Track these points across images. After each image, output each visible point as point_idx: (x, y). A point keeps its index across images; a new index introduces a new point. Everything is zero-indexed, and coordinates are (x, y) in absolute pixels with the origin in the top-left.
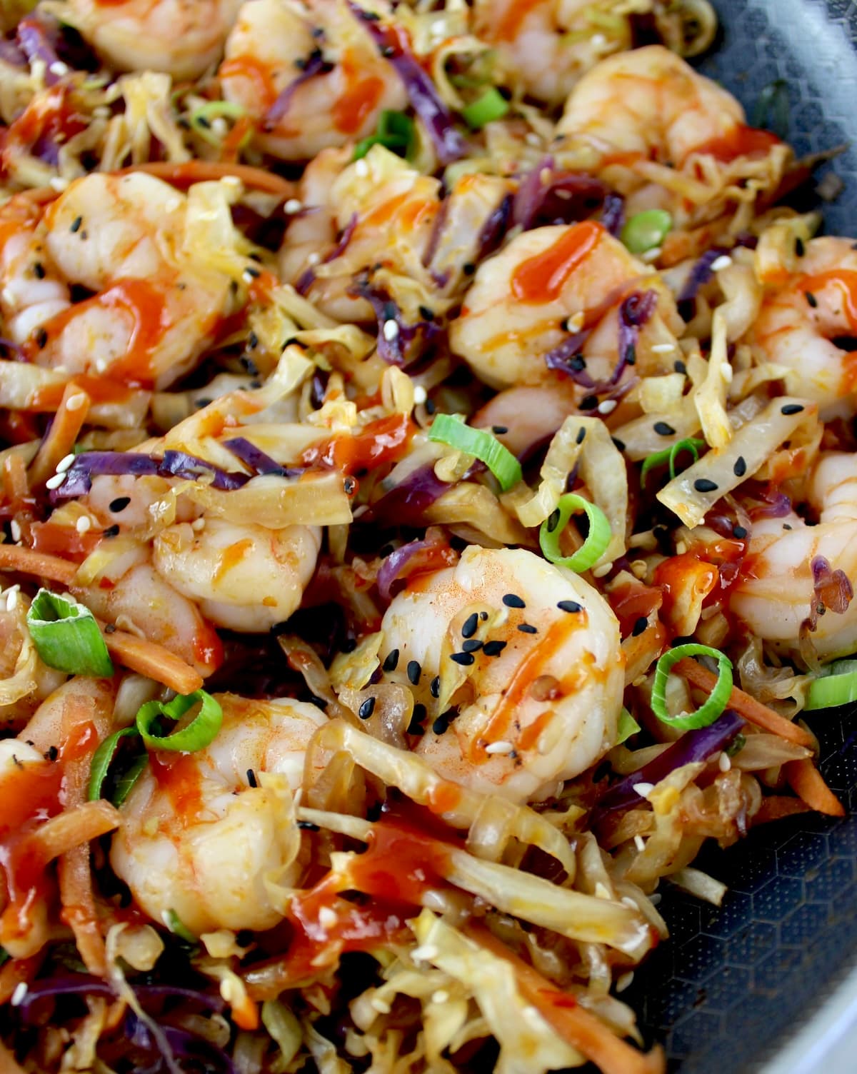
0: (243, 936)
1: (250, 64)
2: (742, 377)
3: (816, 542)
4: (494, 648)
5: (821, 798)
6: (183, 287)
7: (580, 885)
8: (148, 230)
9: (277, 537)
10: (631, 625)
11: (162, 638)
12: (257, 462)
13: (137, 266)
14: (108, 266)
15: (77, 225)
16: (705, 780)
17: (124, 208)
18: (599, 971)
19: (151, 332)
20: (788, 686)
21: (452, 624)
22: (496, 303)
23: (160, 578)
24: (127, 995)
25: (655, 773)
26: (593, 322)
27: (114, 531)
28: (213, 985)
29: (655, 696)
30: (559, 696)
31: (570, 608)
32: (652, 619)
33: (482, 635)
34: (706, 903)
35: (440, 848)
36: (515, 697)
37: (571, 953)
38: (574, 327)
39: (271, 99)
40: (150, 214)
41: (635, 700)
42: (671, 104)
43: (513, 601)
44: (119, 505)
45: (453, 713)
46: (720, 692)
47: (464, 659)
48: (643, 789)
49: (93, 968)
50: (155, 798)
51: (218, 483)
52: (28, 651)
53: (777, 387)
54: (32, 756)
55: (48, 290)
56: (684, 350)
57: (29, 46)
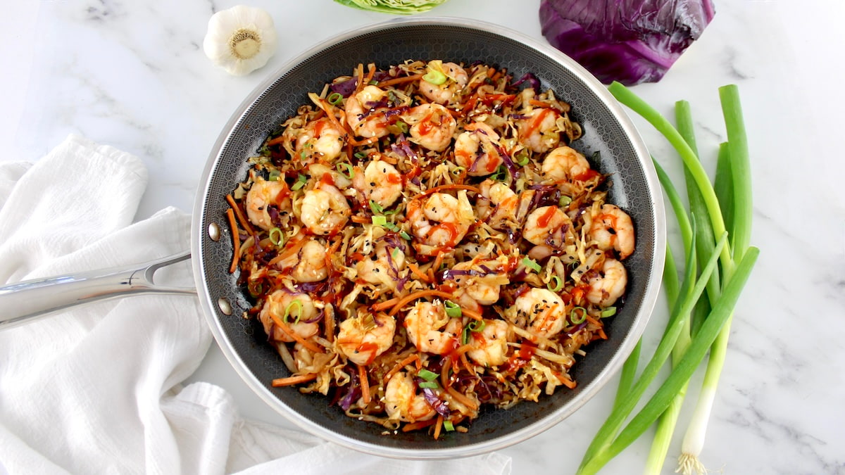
0: (498, 366)
1: (463, 153)
2: (588, 243)
3: (603, 284)
4: (541, 310)
5: (603, 336)
6: (461, 224)
7: (559, 353)
8: (451, 210)
9: (494, 288)
10: (566, 303)
11: (471, 308)
12: (488, 271)
13: (449, 219)
14: (441, 219)
15: (434, 209)
16: (581, 334)
17: (445, 205)
18: (563, 368)
19: (454, 235)
20: (597, 313)
21: (533, 305)
22: (533, 228)
23: (469, 296)
24: (480, 378)
25: (572, 332)
26: (555, 231)
27: (458, 287)
28: (494, 376)
29: (572, 318)
30: (555, 320)
31: (556, 303)
32: (570, 302)
33: (539, 308)
34: (582, 356)
35: (534, 348)
36: (546, 320)
37: (558, 366)
38: (551, 233)
39: (469, 163)
40: (451, 206)
41: (568, 318)
42: (571, 163)
43: (545, 301)
44: (458, 280)
45: (533, 322)
46: (584, 316)
47: (536, 313)
48: (570, 335)
49: (472, 374)
50: (475, 342)
51: (480, 276)
52: (446, 314)
53: (596, 247)
54: (451, 335)
55: (426, 223)
56: (575, 237)
57: (406, 150)
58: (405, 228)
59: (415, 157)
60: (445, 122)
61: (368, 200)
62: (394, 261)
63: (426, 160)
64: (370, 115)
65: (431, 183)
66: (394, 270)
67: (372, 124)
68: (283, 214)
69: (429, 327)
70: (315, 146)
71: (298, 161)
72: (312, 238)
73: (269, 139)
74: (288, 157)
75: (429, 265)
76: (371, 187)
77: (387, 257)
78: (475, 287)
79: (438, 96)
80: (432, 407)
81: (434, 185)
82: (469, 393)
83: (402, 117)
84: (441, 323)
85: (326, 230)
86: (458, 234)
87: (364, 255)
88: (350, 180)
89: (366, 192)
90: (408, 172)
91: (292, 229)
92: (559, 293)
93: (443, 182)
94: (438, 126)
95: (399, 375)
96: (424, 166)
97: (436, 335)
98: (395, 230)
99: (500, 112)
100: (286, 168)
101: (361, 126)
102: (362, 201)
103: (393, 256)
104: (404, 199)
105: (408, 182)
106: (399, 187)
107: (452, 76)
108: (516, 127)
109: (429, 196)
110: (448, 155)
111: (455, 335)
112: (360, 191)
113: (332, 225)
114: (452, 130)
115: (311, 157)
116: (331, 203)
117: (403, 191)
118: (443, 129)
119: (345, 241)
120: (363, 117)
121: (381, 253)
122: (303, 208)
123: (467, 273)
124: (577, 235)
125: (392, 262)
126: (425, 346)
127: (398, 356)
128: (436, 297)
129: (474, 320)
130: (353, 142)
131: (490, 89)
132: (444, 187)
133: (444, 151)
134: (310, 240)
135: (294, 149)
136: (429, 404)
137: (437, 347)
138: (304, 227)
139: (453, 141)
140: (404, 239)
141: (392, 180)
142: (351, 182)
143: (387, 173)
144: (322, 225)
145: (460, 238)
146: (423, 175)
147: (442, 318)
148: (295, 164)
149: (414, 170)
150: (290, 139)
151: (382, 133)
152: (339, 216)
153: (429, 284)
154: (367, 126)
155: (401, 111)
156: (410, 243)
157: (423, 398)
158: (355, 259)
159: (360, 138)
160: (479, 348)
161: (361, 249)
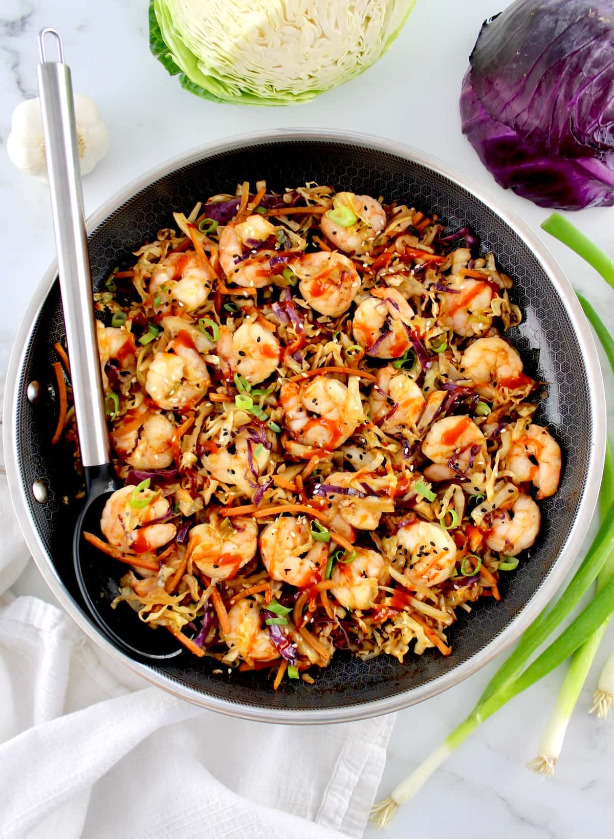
0: (363, 611)
1: (364, 328)
2: (501, 473)
3: (509, 529)
4: (427, 554)
5: (496, 594)
6: (346, 424)
7: (439, 607)
8: (336, 405)
9: (374, 514)
10: (459, 547)
11: (342, 533)
12: (370, 492)
13: (332, 416)
14: (323, 413)
15: (314, 401)
16: (470, 589)
17: (329, 397)
18: (440, 627)
19: (336, 434)
20: (495, 565)
21: (418, 545)
22: (436, 443)
23: (342, 518)
24: (339, 624)
25: (460, 584)
26: (463, 451)
27: (330, 506)
28: (357, 623)
29: (462, 568)
30: (441, 569)
31: (446, 549)
32: (464, 546)
33: (425, 550)
34: (466, 611)
35: (409, 597)
36: (430, 566)
37: (435, 621)
38: (457, 452)
39: (370, 342)
40: (337, 401)
41: (458, 566)
43: (433, 544)
44: (331, 497)
45: (414, 564)
46: (479, 566)
47: (419, 556)
48: (456, 587)
49: (331, 617)
50: (340, 575)
51: (360, 497)
52: (310, 538)
53: (510, 479)
54: (313, 565)
55: (303, 414)
56: (486, 462)
57: (291, 315)
58: (276, 416)
59: (301, 326)
60: (346, 281)
61: (234, 372)
62: (255, 459)
63: (314, 329)
64: (250, 258)
65: (317, 361)
66: (254, 472)
67: (252, 270)
68: (124, 374)
69: (288, 552)
70: (174, 291)
71: (151, 307)
72: (158, 412)
73: (116, 270)
74: (138, 299)
75: (299, 469)
76: (240, 357)
77: (247, 453)
78: (350, 509)
79: (342, 241)
80: (278, 648)
81: (320, 365)
82: (323, 636)
83: (291, 266)
84: (302, 549)
85: (176, 405)
86: (341, 435)
87: (219, 446)
88: (215, 342)
89: (233, 362)
90: (290, 344)
91: (133, 398)
92: (452, 533)
93: (332, 363)
94: (337, 285)
95: (244, 604)
96: (311, 336)
97: (293, 563)
98: (263, 418)
99: (421, 275)
100: (134, 313)
101: (237, 271)
102: (226, 371)
103: (254, 454)
104: (279, 380)
105: (288, 358)
106: (275, 362)
107: (366, 218)
108: (438, 300)
109: (311, 378)
110: (344, 324)
111: (317, 564)
112: (225, 359)
113: (184, 399)
114: (354, 292)
115: (167, 304)
116: (185, 371)
117: (280, 366)
118: (342, 289)
119: (199, 422)
120: (240, 260)
121: (241, 446)
122: (150, 374)
123: (344, 491)
124: (489, 459)
125: (253, 461)
126: (278, 575)
127: (245, 580)
128: (301, 514)
129: (343, 549)
130: (224, 290)
131: (412, 241)
132: (332, 369)
133: (340, 317)
134: (154, 414)
135: (147, 290)
136: (273, 645)
137: (294, 579)
138: (148, 397)
139: (354, 307)
140: (272, 431)
141: (267, 352)
142: (215, 346)
143: (261, 343)
144: (171, 400)
145: (342, 440)
146: (308, 348)
147: (305, 541)
148: (147, 310)
149: (297, 343)
150: (142, 277)
151: (263, 282)
152: (193, 389)
153: (295, 494)
154: (243, 273)
155: (292, 257)
156: (279, 436)
157: (268, 637)
158: (207, 449)
159: (234, 286)
160: (344, 585)
161: (217, 436)
